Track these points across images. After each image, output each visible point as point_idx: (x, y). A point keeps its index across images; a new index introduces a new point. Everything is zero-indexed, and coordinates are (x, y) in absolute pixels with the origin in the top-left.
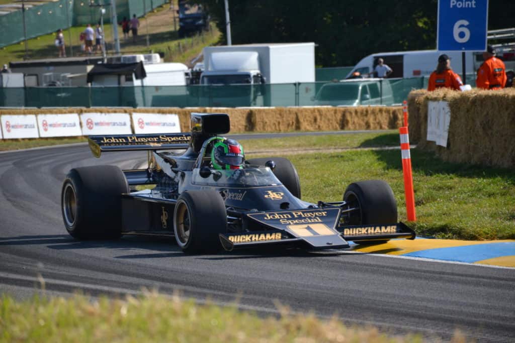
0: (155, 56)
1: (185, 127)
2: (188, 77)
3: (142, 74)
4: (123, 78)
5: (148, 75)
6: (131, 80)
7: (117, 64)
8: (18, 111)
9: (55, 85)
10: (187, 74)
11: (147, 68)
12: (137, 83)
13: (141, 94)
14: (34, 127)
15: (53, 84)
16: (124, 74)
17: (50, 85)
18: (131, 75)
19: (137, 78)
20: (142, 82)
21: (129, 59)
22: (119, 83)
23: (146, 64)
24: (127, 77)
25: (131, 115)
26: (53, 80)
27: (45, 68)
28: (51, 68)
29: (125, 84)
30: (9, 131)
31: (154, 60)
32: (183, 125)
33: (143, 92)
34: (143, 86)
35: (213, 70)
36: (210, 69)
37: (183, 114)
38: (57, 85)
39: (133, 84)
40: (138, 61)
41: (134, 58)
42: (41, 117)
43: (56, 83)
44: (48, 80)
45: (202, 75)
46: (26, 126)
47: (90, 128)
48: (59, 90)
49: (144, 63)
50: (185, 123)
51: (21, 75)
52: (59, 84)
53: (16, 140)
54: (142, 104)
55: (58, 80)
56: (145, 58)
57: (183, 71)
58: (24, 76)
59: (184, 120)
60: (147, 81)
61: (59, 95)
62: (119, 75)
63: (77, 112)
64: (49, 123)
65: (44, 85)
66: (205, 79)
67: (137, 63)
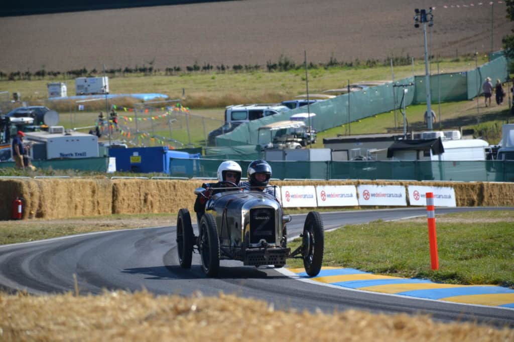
0: (456, 133)
1: (461, 199)
2: (488, 153)
3: (440, 150)
4: (422, 153)
5: (445, 151)
6: (429, 155)
7: (417, 141)
8: (298, 182)
9: (362, 160)
10: (487, 150)
11: (445, 144)
12: (434, 158)
13: (438, 169)
14: (312, 197)
15: (360, 158)
16: (422, 150)
17: (357, 160)
18: (429, 151)
19: (434, 154)
20: (440, 158)
21: (429, 135)
22: (418, 158)
23: (444, 140)
24: (426, 152)
25: (406, 187)
26: (360, 155)
27: (355, 144)
28: (361, 144)
29: (422, 158)
30: (288, 201)
31: (454, 137)
32: (459, 197)
33: (440, 167)
34: (440, 161)
35: (509, 146)
36: (507, 145)
37: (459, 188)
38: (363, 159)
39: (430, 159)
40: (437, 137)
41: (434, 135)
42: (320, 188)
43: (362, 157)
44: (355, 155)
45: (499, 151)
46: (305, 196)
47: (367, 199)
48: (365, 164)
49: (442, 139)
50: (460, 196)
51: (329, 150)
52: (365, 158)
53: (295, 208)
54: (439, 177)
55: (365, 155)
56: (445, 134)
57: (484, 147)
58: (332, 151)
59: (459, 193)
60: (445, 157)
61: (365, 169)
62: (418, 151)
63: (354, 184)
64: (327, 193)
65: (352, 160)
66: (503, 156)
67: (436, 139)
